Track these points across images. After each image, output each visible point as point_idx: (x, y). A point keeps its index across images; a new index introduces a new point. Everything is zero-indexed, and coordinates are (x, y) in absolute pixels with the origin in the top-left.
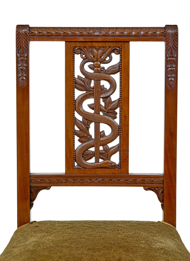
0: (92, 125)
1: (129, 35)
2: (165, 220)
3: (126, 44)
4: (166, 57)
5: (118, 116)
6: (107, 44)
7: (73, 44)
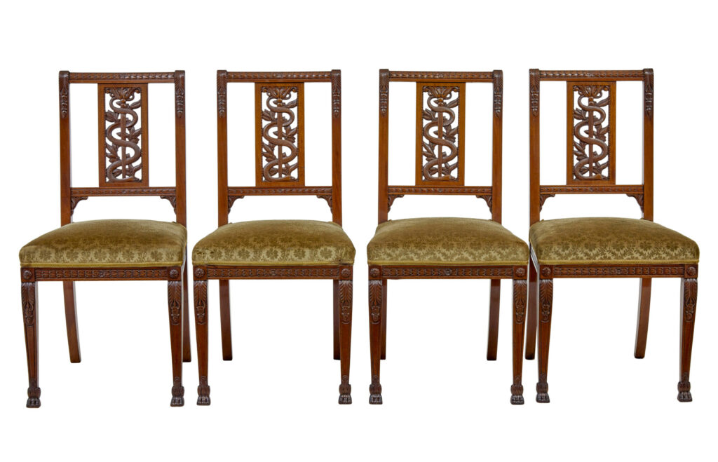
0: (276, 148)
1: (304, 78)
2: (334, 221)
3: (302, 84)
4: (332, 94)
5: (296, 140)
6: (287, 85)
7: (261, 85)
